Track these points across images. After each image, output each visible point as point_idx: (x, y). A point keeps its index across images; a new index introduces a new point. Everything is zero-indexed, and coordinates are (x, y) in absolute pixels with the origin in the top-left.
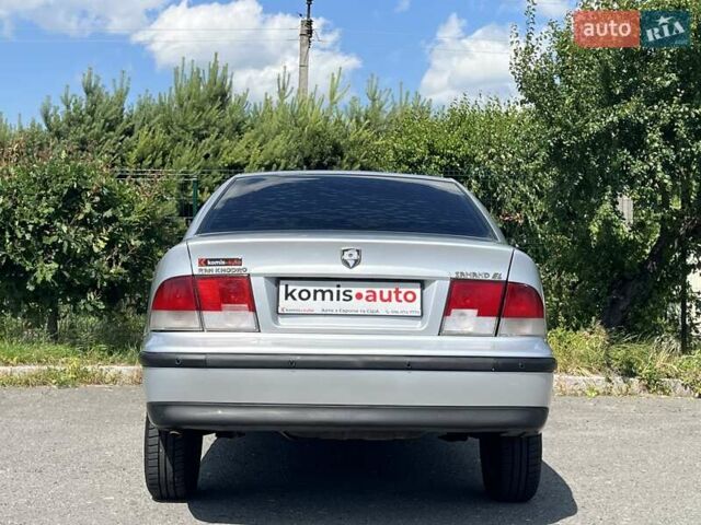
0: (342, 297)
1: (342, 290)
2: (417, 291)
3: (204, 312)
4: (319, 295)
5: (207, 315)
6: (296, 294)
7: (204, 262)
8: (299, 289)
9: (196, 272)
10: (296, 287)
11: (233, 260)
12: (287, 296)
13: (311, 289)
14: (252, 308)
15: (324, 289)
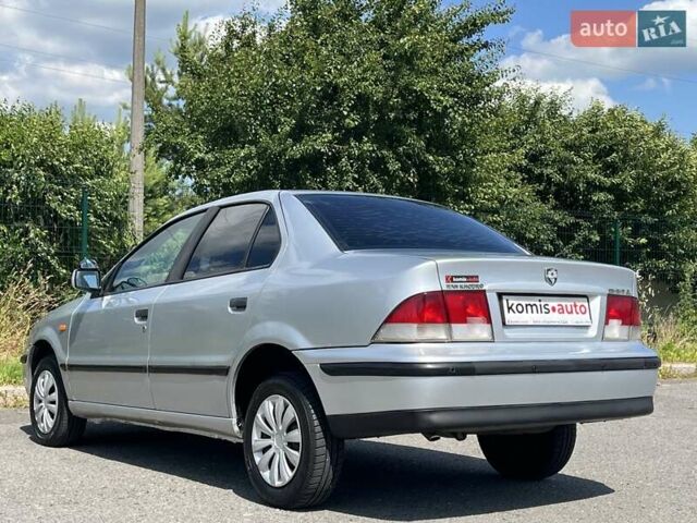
0: (544, 310)
1: (543, 304)
2: (586, 304)
3: (453, 325)
4: (529, 307)
5: (455, 327)
6: (514, 308)
7: (450, 279)
8: (516, 303)
9: (445, 288)
10: (513, 301)
11: (472, 277)
12: (509, 308)
13: (524, 303)
14: (489, 321)
15: (532, 303)
